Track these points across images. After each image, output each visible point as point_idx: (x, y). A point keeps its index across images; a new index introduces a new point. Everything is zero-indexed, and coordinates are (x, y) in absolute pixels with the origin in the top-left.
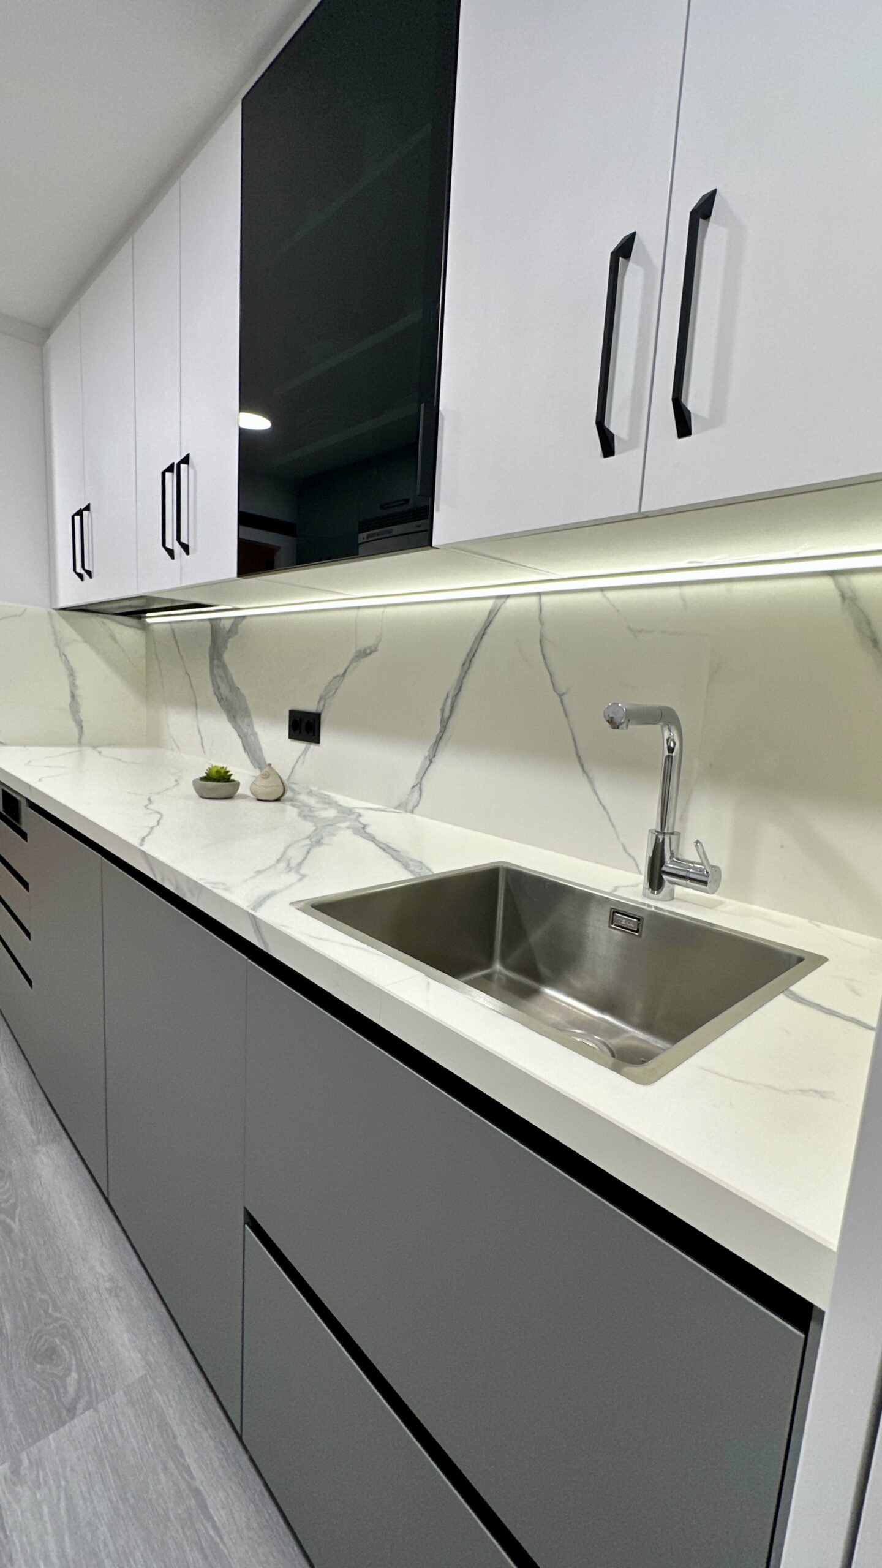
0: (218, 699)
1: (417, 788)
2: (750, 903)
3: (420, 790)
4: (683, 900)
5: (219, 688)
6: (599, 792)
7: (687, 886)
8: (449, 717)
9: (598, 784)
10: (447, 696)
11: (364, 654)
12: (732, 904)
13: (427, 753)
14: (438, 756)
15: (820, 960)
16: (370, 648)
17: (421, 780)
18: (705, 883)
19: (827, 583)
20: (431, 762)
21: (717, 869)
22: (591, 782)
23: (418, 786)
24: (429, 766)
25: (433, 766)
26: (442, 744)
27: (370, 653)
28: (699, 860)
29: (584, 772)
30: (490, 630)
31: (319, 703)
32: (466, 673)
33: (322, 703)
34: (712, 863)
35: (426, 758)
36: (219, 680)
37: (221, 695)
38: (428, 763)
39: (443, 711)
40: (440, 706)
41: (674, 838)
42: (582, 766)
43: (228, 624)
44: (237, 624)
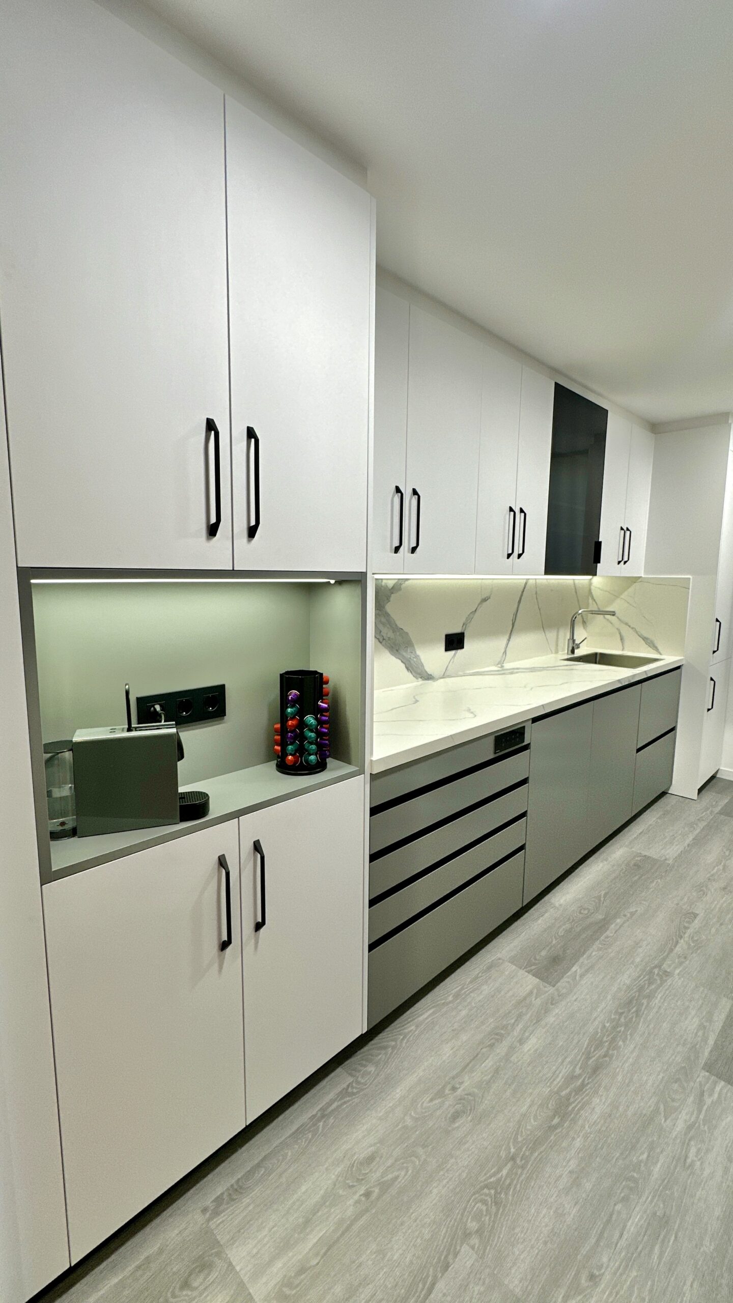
1: (505, 652)
8: (515, 620)
10: (513, 614)
11: (485, 600)
13: (507, 639)
14: (511, 638)
16: (487, 597)
17: (506, 649)
22: (545, 634)
26: (513, 633)
27: (488, 599)
29: (544, 631)
30: (525, 590)
32: (519, 605)
33: (464, 626)
36: (380, 626)
38: (508, 642)
39: (513, 618)
43: (391, 584)
44: (401, 584)
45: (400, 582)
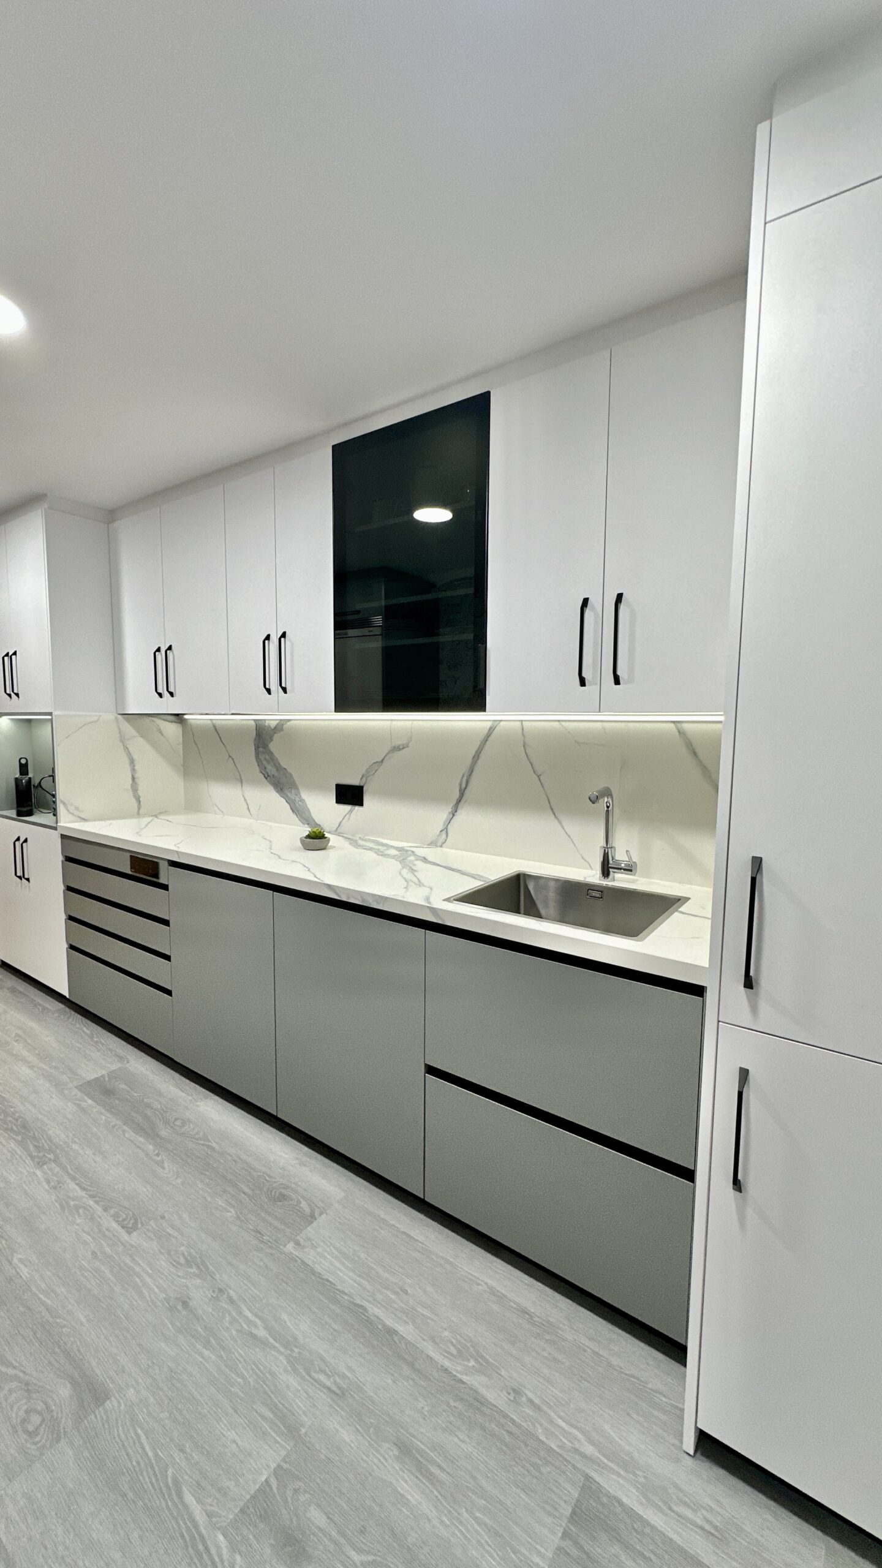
0: (265, 777)
1: (444, 832)
2: (650, 878)
3: (447, 833)
4: (620, 880)
5: (265, 768)
6: (565, 828)
7: (622, 873)
8: (466, 788)
9: (564, 823)
10: (463, 776)
11: (397, 749)
12: (642, 880)
13: (450, 810)
14: (459, 811)
15: (688, 899)
16: (403, 745)
17: (447, 826)
18: (631, 871)
19: (672, 725)
20: (454, 815)
21: (635, 863)
22: (560, 823)
23: (445, 830)
24: (452, 818)
25: (454, 817)
26: (461, 804)
27: (403, 748)
28: (628, 860)
29: (556, 817)
30: (490, 739)
31: (361, 779)
32: (476, 762)
33: (364, 779)
34: (634, 861)
35: (450, 813)
36: (265, 763)
37: (267, 773)
38: (452, 815)
39: (460, 785)
40: (458, 782)
41: (613, 850)
42: (554, 814)
43: (273, 724)
44: (283, 725)
45: (282, 722)
